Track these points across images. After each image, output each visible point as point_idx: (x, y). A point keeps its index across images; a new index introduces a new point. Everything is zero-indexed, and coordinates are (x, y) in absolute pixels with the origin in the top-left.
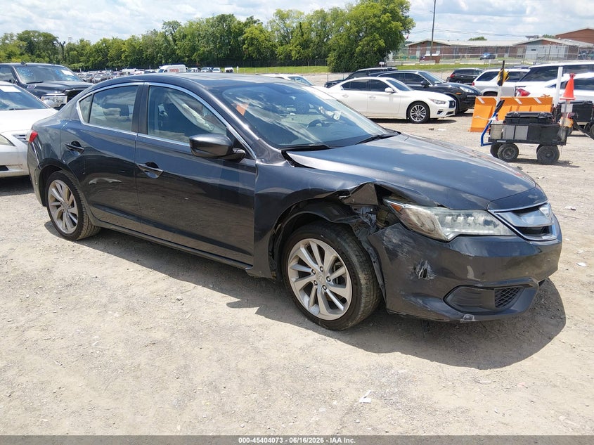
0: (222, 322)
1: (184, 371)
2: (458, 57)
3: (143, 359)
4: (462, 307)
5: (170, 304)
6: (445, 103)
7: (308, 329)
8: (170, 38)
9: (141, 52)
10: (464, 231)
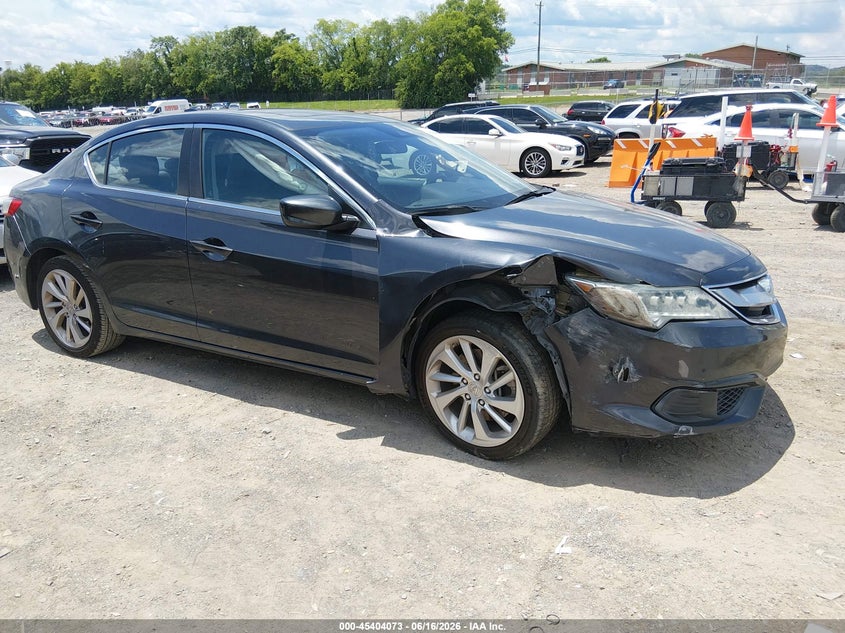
0: (338, 459)
1: (301, 530)
2: (573, 86)
3: (237, 516)
4: (676, 418)
5: (255, 440)
6: (570, 149)
7: (460, 461)
8: (163, 61)
9: (119, 81)
10: (675, 315)
